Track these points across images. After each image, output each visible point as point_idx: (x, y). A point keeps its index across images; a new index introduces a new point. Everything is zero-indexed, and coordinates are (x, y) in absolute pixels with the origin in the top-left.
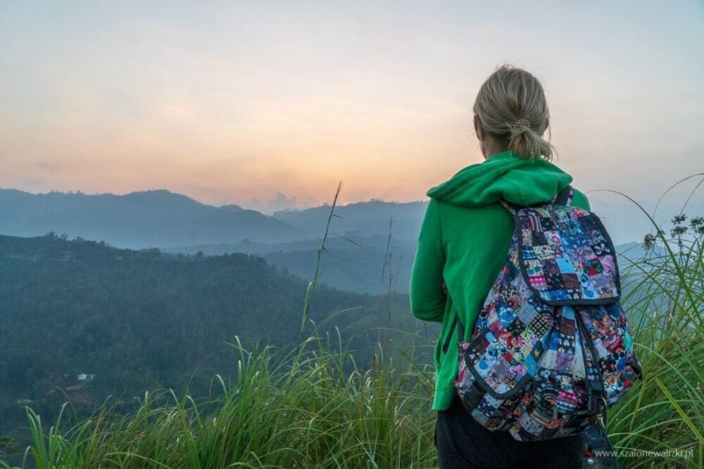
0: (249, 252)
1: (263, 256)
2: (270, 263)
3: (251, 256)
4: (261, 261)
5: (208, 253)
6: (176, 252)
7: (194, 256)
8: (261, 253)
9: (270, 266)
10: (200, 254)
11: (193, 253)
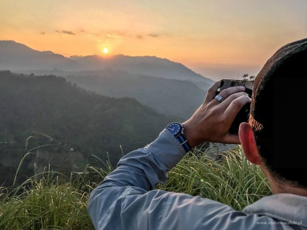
0: (57, 75)
1: (64, 77)
2: (68, 81)
3: (59, 77)
4: (63, 79)
5: (36, 74)
6: (20, 73)
7: (29, 75)
8: (64, 75)
9: (68, 82)
10: (32, 74)
11: (29, 74)
